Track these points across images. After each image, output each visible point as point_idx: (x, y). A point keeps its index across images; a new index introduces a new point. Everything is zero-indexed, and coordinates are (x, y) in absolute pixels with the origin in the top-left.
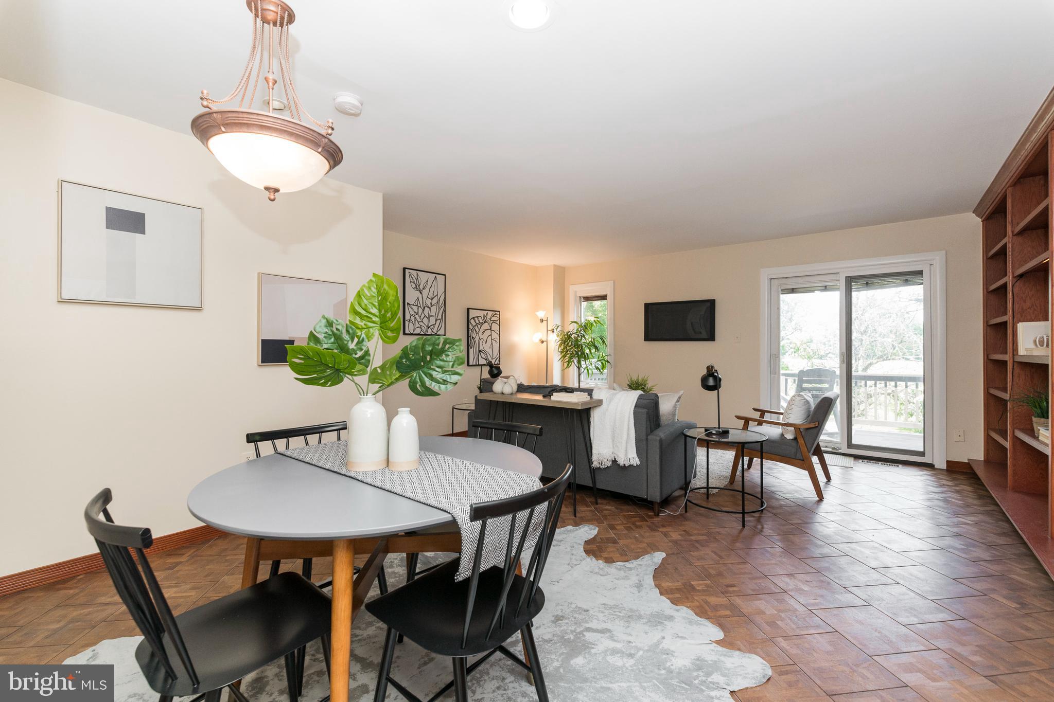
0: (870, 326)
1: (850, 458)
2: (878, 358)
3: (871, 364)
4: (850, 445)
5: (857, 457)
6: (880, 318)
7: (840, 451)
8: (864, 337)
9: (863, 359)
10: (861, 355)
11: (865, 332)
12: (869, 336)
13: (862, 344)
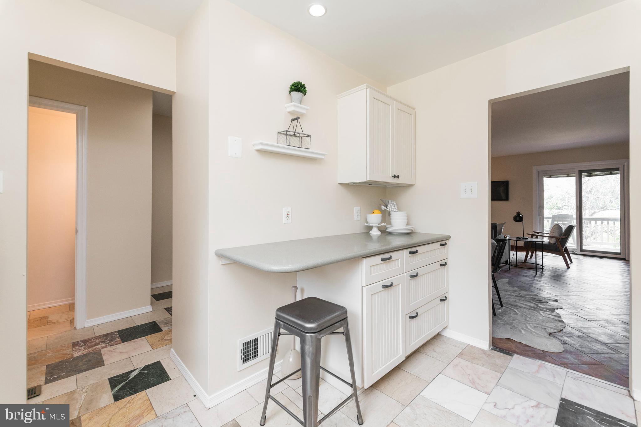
0: (594, 188)
1: (582, 256)
2: (600, 209)
3: (594, 213)
4: (581, 250)
5: (585, 255)
6: (601, 183)
7: (576, 253)
8: (590, 195)
9: (589, 210)
10: (588, 207)
11: (590, 192)
12: (593, 195)
13: (588, 200)
